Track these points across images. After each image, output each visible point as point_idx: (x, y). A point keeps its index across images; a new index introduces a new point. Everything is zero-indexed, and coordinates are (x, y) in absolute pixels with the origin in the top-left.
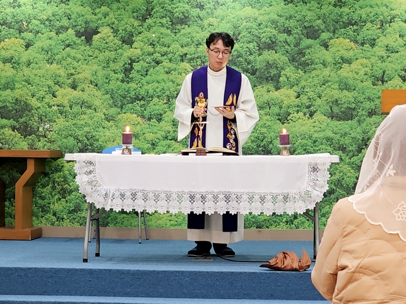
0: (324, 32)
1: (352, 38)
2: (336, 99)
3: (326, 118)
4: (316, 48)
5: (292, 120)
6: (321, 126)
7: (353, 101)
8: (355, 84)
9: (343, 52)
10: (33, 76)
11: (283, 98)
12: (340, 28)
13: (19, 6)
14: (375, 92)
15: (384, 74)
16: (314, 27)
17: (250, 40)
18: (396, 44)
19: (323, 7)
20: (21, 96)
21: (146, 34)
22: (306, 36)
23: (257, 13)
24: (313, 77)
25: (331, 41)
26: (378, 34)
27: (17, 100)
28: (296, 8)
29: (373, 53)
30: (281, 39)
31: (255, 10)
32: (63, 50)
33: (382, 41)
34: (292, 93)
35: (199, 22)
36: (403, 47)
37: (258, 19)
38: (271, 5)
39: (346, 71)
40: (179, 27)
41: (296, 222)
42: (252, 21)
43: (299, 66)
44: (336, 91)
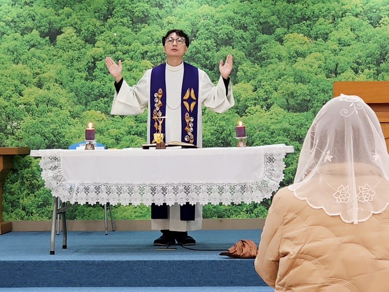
0: (279, 27)
1: (306, 33)
2: (292, 92)
3: (282, 110)
4: (272, 43)
5: (249, 113)
6: (278, 118)
7: (308, 93)
8: (310, 77)
9: (297, 46)
11: (240, 91)
12: (294, 24)
14: (329, 84)
15: (337, 67)
16: (269, 23)
17: (207, 37)
18: (348, 38)
19: (277, 4)
21: (108, 33)
22: (262, 31)
23: (214, 11)
24: (269, 71)
25: (286, 36)
26: (330, 29)
28: (251, 5)
29: (326, 47)
30: (238, 35)
31: (212, 8)
32: (28, 50)
33: (335, 35)
34: (249, 86)
35: (159, 20)
36: (355, 40)
37: (215, 16)
38: (227, 3)
39: (300, 65)
40: (139, 25)
41: (255, 211)
42: (209, 18)
43: (256, 61)
44: (292, 84)
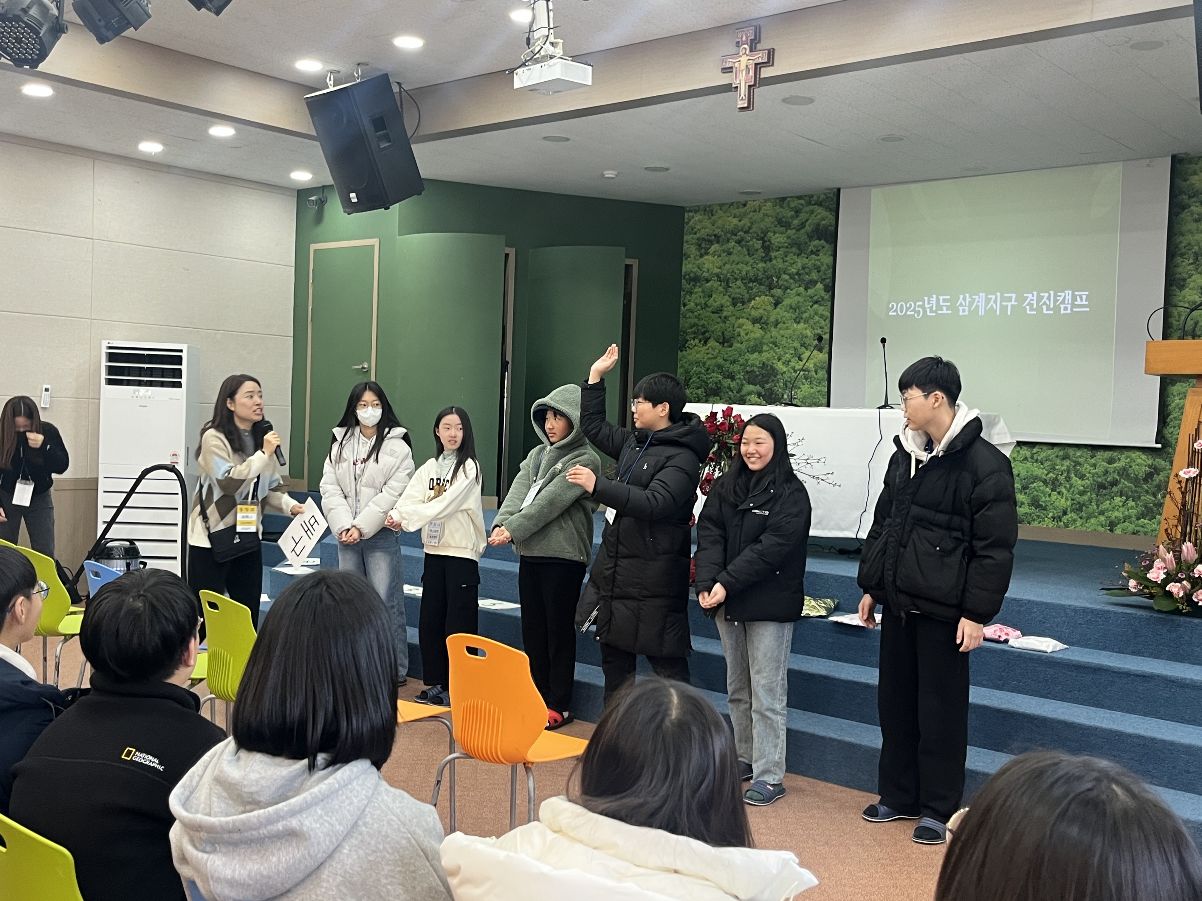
10: (779, 337)
13: (771, 260)
20: (768, 359)
27: (764, 364)
32: (811, 307)
